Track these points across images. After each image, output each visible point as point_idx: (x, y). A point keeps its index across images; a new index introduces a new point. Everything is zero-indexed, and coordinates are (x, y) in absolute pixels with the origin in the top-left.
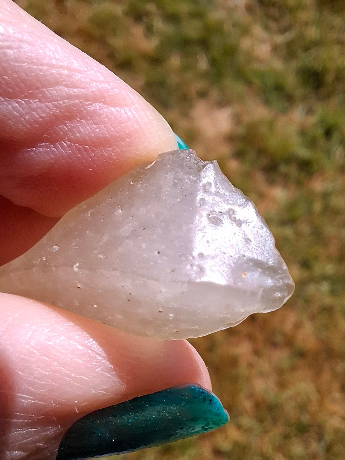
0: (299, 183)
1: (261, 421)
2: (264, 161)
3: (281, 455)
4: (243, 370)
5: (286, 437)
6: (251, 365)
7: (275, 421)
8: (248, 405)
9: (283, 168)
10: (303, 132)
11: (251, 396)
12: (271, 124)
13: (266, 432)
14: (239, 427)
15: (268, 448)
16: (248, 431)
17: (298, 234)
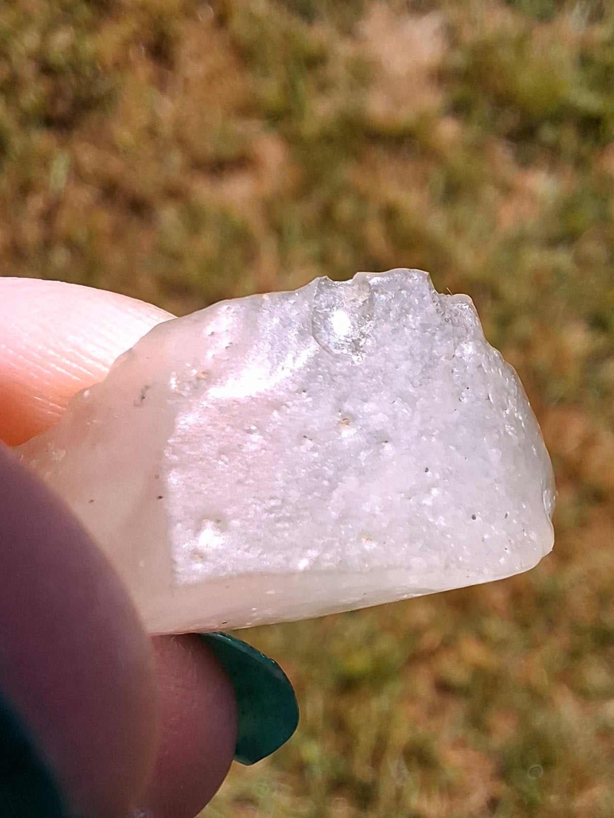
0: (581, 163)
1: (524, 625)
2: (510, 120)
3: (565, 689)
5: (575, 654)
7: (552, 624)
8: (497, 596)
9: (548, 134)
10: (584, 60)
12: (521, 44)
13: (534, 645)
14: (482, 638)
15: (539, 676)
16: (501, 645)
17: (583, 263)
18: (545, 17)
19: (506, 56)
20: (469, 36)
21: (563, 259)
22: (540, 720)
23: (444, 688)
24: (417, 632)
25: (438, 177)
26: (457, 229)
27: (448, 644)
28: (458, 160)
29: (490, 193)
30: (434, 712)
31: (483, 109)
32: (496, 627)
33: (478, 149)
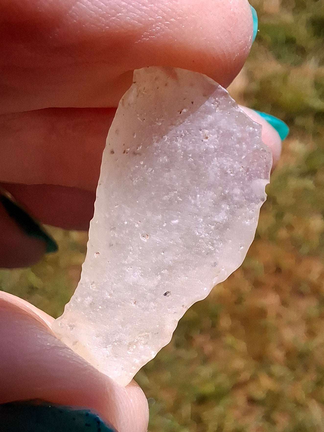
18: (298, 64)
20: (259, 75)
21: (309, 183)
22: (301, 416)
23: (252, 401)
24: (237, 373)
27: (254, 378)
30: (246, 413)
32: (278, 370)
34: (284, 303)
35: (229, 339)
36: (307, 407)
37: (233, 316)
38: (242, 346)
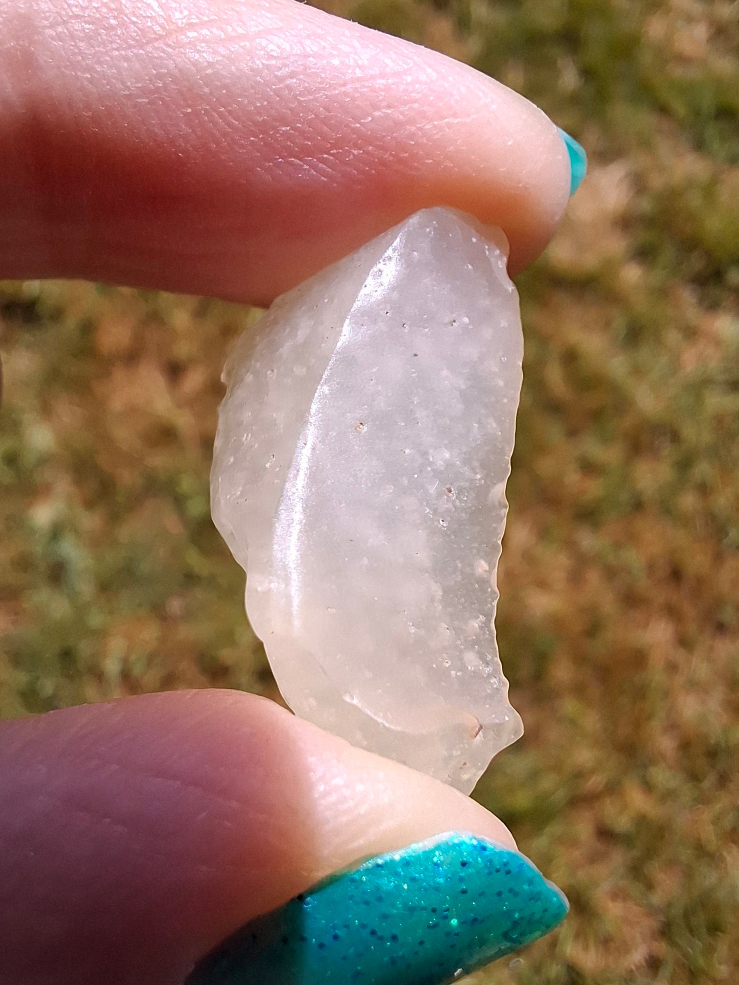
1: (694, 777)
2: (697, 263)
3: (735, 849)
4: (656, 675)
6: (672, 668)
8: (666, 744)
9: (736, 277)
11: (673, 726)
12: (709, 190)
13: (703, 800)
14: (648, 787)
15: (709, 834)
16: (667, 796)
19: (695, 201)
20: (657, 182)
22: (708, 878)
23: (605, 834)
24: (579, 775)
25: (620, 322)
26: (637, 371)
27: (613, 789)
28: (641, 304)
29: (672, 337)
30: (594, 859)
31: (668, 254)
32: (662, 776)
33: (663, 293)
34: (684, 642)
35: (569, 706)
36: (722, 859)
37: (580, 659)
38: (591, 721)
